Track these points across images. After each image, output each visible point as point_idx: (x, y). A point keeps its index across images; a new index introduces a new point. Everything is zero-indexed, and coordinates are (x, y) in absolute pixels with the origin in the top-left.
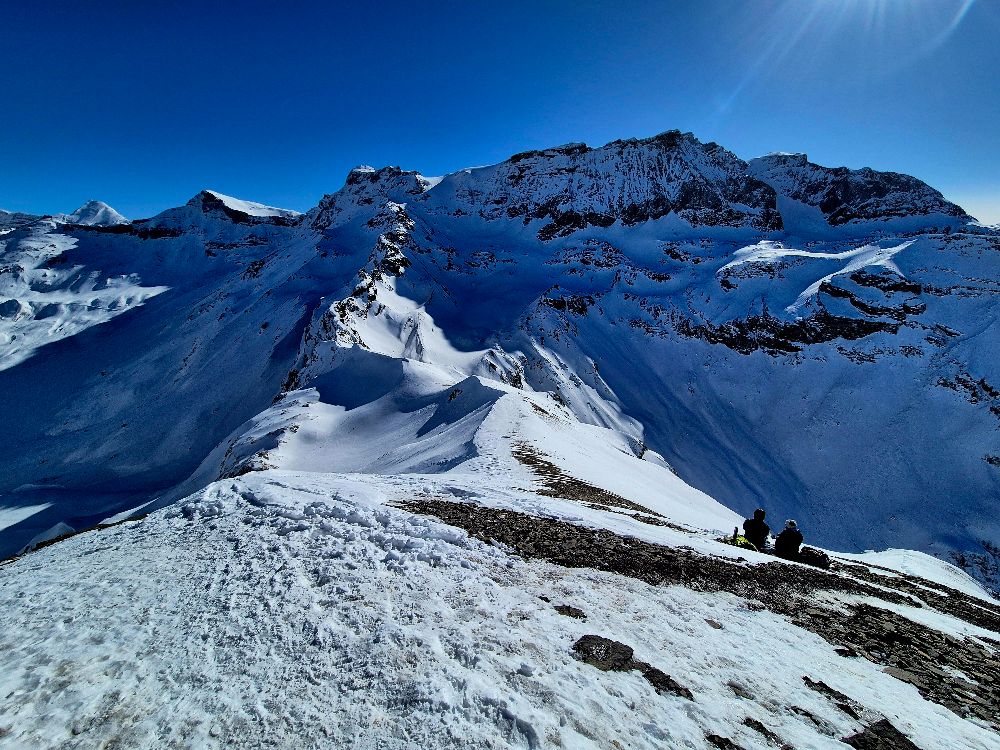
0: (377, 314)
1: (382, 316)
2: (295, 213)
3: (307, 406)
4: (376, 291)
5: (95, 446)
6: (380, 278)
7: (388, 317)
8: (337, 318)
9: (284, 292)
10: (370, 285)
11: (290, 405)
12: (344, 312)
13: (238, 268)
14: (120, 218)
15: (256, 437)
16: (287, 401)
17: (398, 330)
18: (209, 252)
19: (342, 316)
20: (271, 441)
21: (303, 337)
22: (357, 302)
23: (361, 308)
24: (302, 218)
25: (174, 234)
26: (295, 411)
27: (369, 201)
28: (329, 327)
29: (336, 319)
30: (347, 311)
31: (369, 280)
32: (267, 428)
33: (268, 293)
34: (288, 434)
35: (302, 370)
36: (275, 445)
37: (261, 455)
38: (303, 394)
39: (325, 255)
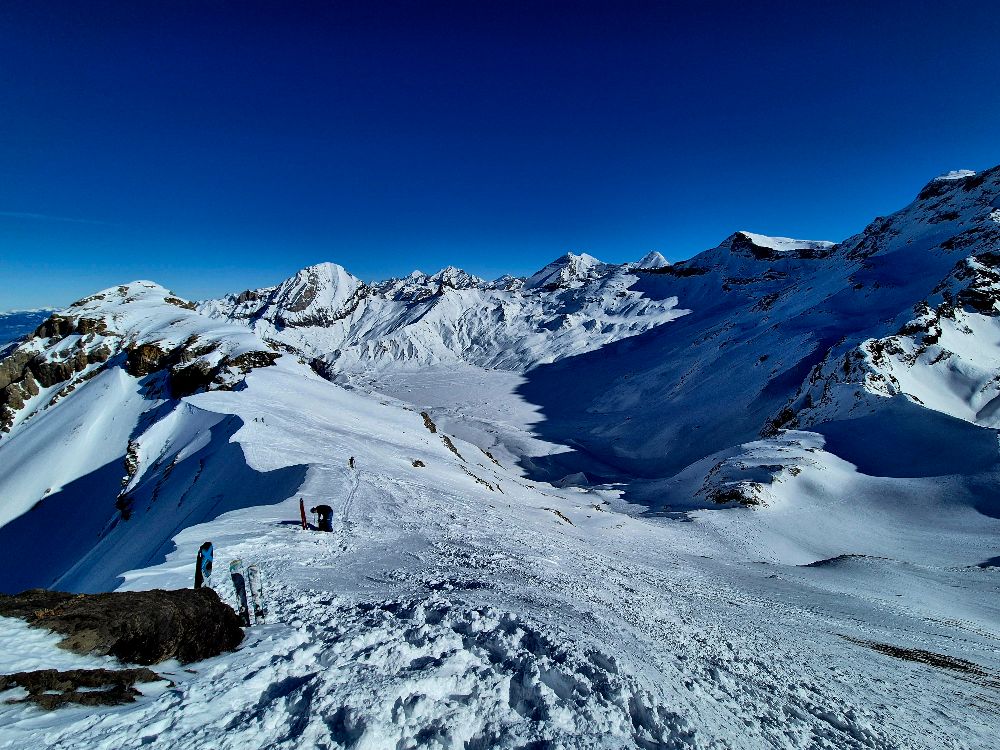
0: (933, 363)
1: (942, 365)
2: (827, 244)
3: (811, 451)
4: (939, 333)
5: (609, 427)
6: (951, 315)
7: (953, 368)
8: (869, 358)
9: (795, 326)
10: (931, 323)
11: (790, 444)
12: (879, 353)
13: (749, 302)
14: (665, 262)
15: (747, 464)
16: (785, 438)
17: (968, 389)
18: (725, 287)
19: (875, 358)
20: (765, 475)
21: (809, 376)
22: (905, 343)
23: (907, 351)
24: (835, 248)
25: (701, 272)
26: (794, 452)
27: (952, 216)
28: (854, 367)
29: (866, 359)
30: (884, 352)
31: (932, 315)
32: (760, 459)
33: (776, 326)
34: (785, 474)
35: (804, 411)
36: (770, 481)
37: (752, 485)
38: (806, 436)
39: (859, 287)
